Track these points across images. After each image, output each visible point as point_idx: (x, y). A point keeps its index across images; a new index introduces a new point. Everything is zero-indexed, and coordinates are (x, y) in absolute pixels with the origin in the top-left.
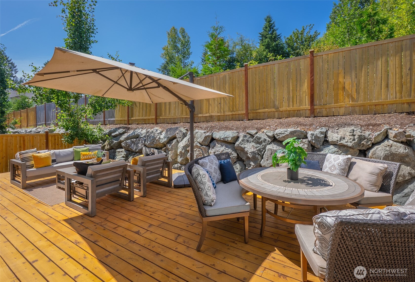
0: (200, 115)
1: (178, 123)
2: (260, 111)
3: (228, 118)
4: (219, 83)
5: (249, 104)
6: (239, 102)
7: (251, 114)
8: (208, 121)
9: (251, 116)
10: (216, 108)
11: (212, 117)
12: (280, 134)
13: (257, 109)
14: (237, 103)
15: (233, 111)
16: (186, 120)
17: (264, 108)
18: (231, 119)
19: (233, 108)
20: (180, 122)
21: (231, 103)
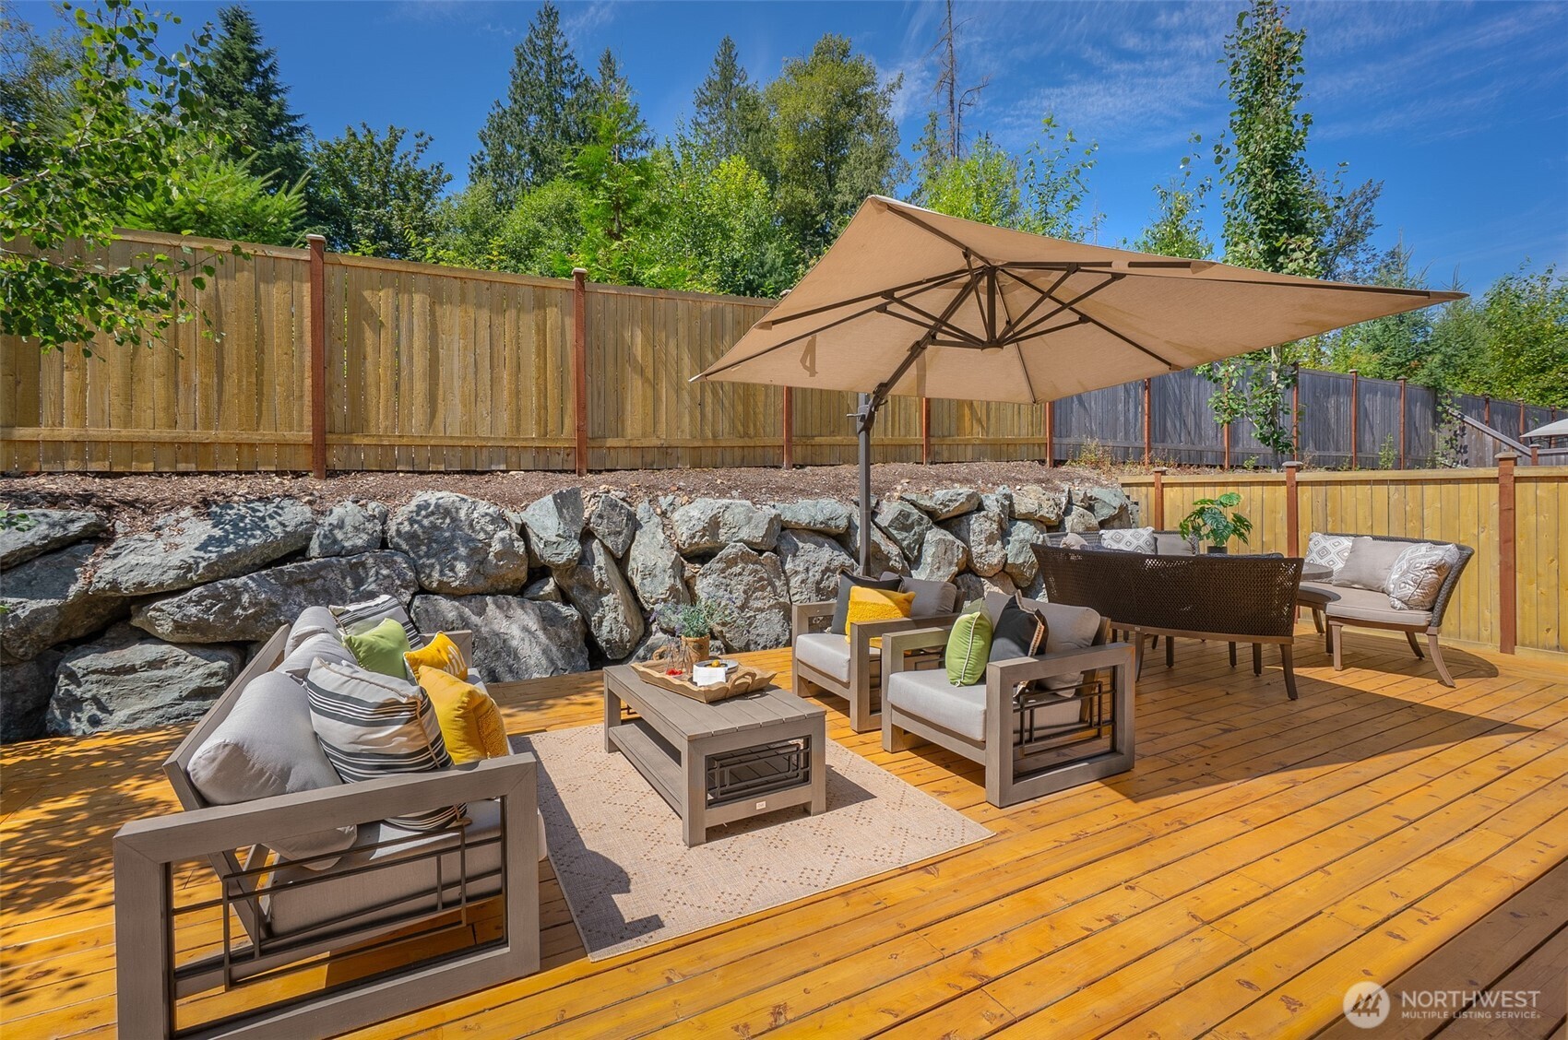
0: (610, 442)
1: (492, 472)
2: (818, 440)
3: (728, 459)
4: (698, 330)
5: (794, 418)
6: (765, 405)
7: (799, 449)
8: (652, 465)
9: (799, 452)
10: (687, 419)
11: (669, 450)
12: (950, 501)
13: (814, 433)
14: (760, 409)
15: (746, 434)
16: (542, 457)
17: (832, 434)
18: (738, 462)
19: (745, 426)
20: (503, 467)
21: (740, 408)
